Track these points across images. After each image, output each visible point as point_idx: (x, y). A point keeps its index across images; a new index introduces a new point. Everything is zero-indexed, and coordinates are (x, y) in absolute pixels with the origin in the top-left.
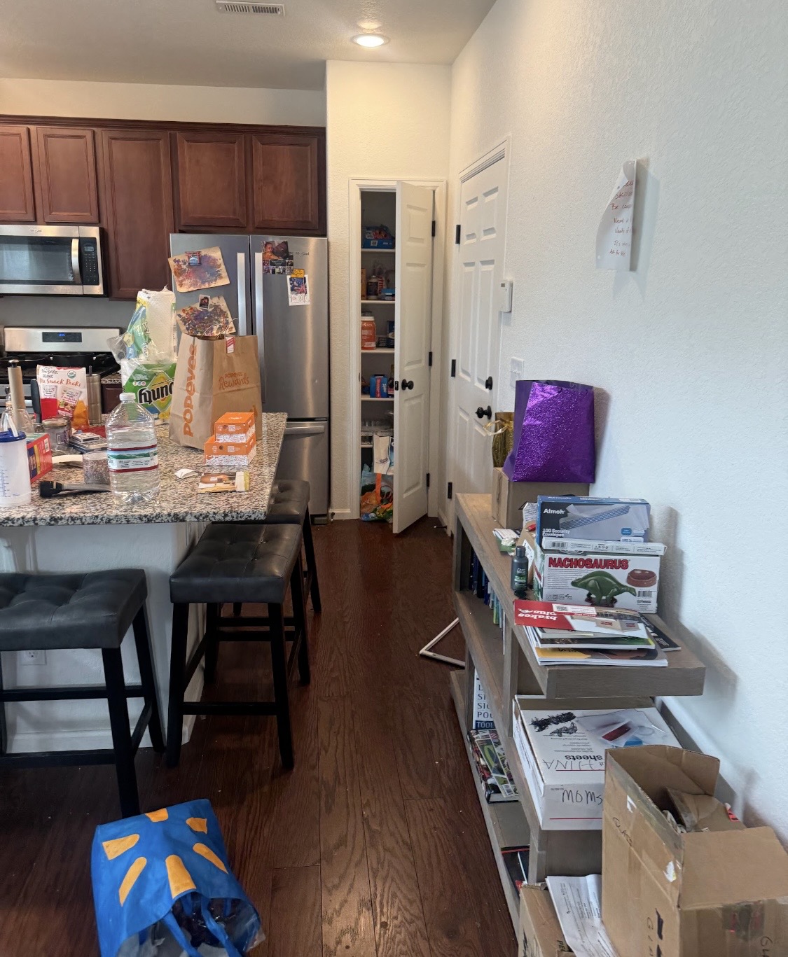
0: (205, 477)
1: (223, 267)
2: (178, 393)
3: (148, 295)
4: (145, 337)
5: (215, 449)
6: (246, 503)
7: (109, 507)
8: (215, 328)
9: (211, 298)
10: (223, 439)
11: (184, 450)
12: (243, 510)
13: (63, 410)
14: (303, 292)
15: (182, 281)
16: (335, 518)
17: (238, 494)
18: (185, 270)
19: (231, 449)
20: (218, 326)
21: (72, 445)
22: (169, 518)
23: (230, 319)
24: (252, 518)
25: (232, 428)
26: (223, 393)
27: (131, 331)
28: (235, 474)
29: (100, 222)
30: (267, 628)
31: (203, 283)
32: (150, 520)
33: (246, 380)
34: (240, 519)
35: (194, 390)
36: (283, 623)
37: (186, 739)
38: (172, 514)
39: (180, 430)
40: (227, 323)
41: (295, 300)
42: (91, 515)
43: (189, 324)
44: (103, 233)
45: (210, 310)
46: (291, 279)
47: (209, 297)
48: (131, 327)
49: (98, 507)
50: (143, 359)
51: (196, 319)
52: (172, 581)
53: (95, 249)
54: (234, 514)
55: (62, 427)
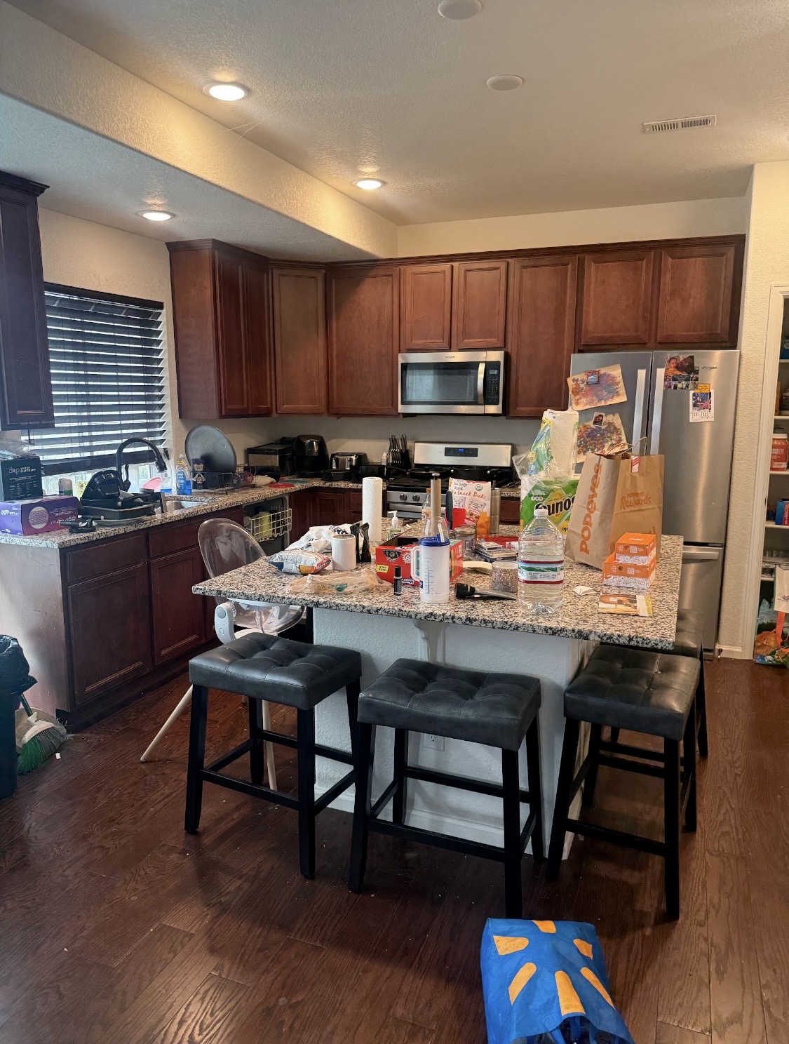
0: (605, 597)
1: (622, 384)
2: (577, 510)
3: (553, 415)
4: (548, 455)
5: (614, 569)
6: (651, 630)
7: (517, 615)
8: (607, 445)
9: (606, 416)
10: (622, 559)
11: (579, 566)
12: (649, 637)
13: (468, 519)
14: (707, 408)
15: (578, 400)
16: (723, 655)
17: (641, 618)
18: (583, 389)
19: (631, 571)
20: (610, 443)
21: (477, 552)
22: (573, 634)
23: (623, 437)
24: (659, 647)
25: (633, 550)
26: (624, 512)
27: (535, 449)
28: (635, 597)
29: (505, 346)
30: (661, 765)
31: (600, 400)
32: (555, 632)
33: (648, 500)
34: (646, 646)
35: (595, 509)
36: (679, 762)
37: (565, 856)
38: (576, 630)
39: (576, 547)
40: (620, 440)
41: (695, 416)
42: (501, 620)
43: (581, 441)
44: (507, 357)
45: (603, 427)
46: (694, 395)
47: (604, 414)
48: (535, 446)
49: (507, 614)
50: (542, 475)
51: (588, 437)
52: (567, 695)
53: (499, 372)
54: (639, 639)
55: (471, 535)
